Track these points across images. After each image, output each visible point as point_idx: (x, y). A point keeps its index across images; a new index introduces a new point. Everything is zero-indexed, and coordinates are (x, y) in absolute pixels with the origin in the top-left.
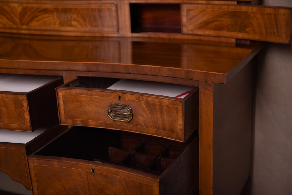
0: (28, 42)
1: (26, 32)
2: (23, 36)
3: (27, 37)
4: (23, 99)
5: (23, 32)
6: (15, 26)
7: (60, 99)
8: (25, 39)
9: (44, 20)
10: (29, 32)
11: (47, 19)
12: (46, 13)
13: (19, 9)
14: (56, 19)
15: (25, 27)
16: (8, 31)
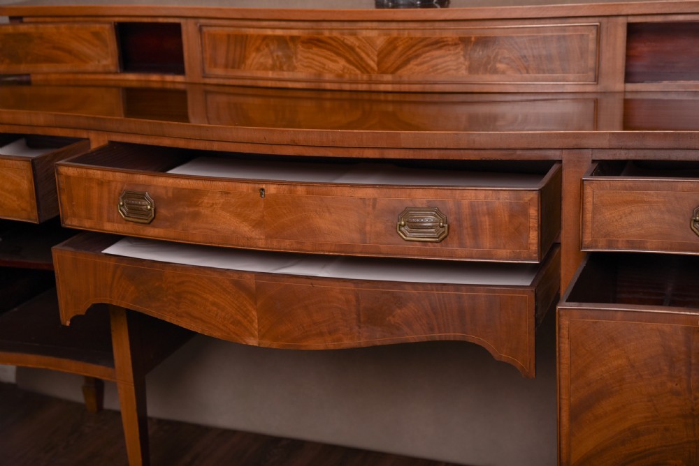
0: (390, 108)
1: (389, 87)
2: (382, 97)
3: (390, 97)
4: (532, 199)
5: (382, 87)
6: (365, 77)
7: (587, 200)
8: (387, 102)
9: (434, 62)
10: (397, 88)
11: (440, 61)
12: (440, 48)
13: (380, 42)
14: (462, 59)
15: (388, 77)
16: (347, 87)
